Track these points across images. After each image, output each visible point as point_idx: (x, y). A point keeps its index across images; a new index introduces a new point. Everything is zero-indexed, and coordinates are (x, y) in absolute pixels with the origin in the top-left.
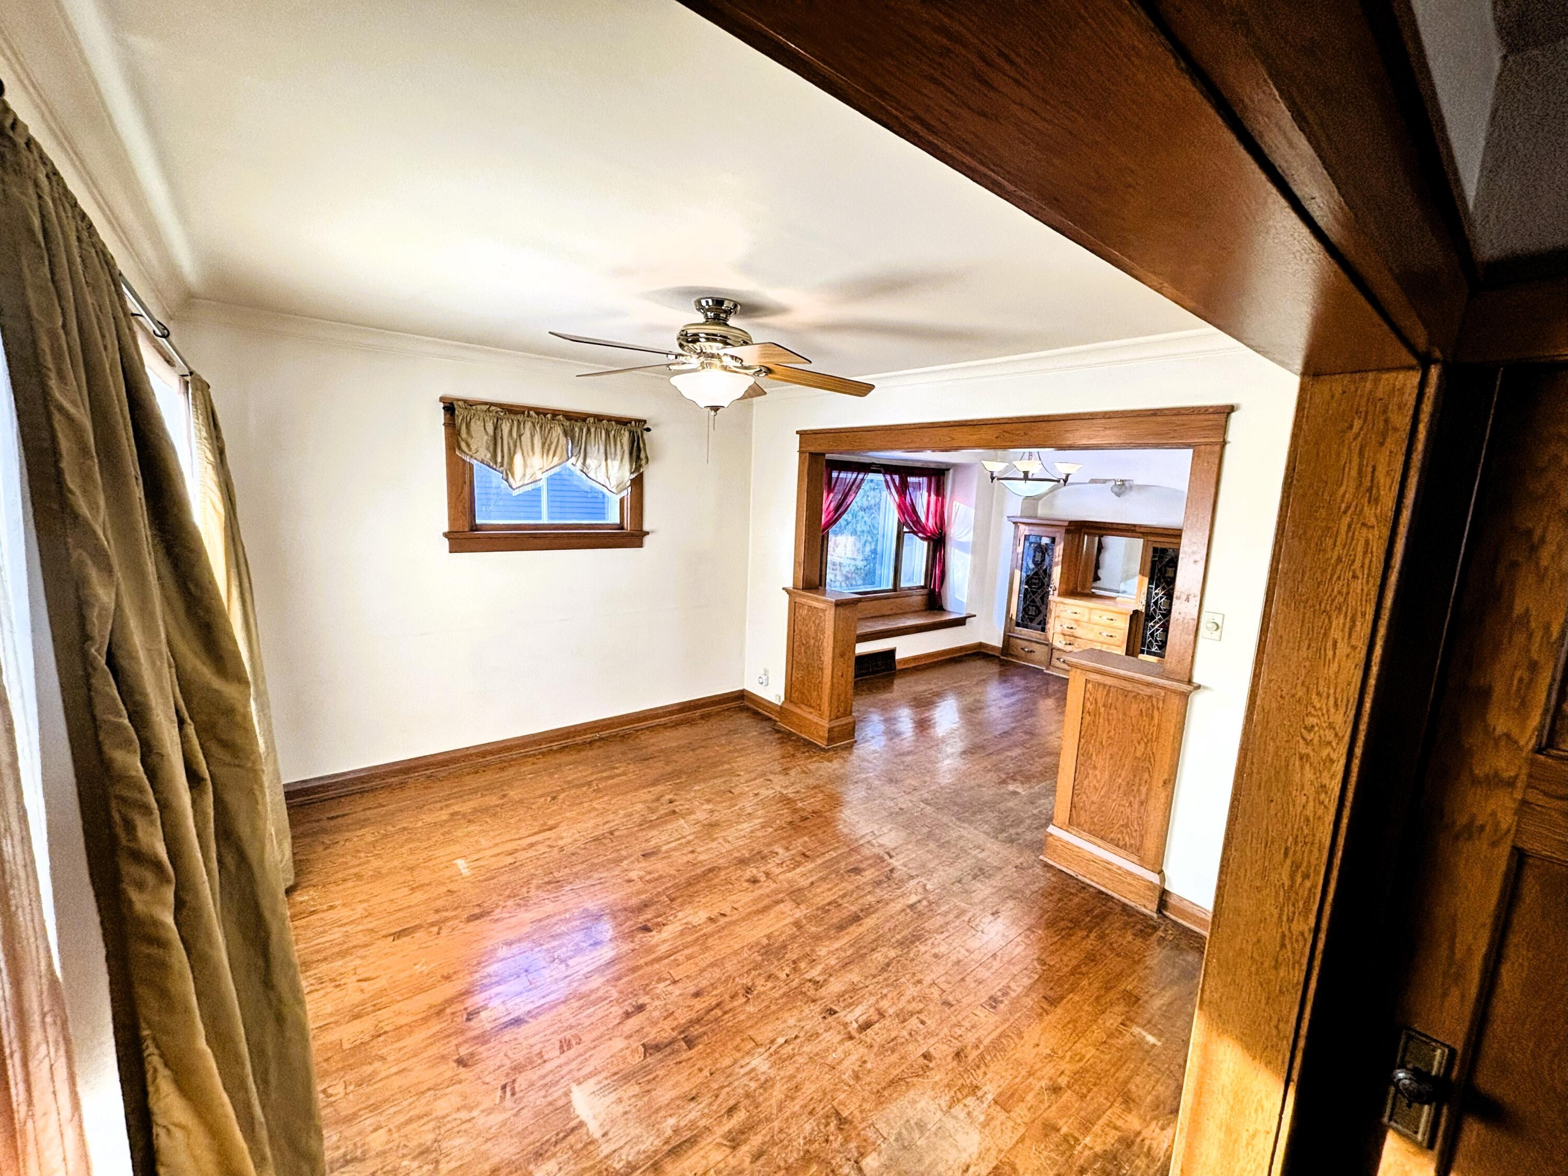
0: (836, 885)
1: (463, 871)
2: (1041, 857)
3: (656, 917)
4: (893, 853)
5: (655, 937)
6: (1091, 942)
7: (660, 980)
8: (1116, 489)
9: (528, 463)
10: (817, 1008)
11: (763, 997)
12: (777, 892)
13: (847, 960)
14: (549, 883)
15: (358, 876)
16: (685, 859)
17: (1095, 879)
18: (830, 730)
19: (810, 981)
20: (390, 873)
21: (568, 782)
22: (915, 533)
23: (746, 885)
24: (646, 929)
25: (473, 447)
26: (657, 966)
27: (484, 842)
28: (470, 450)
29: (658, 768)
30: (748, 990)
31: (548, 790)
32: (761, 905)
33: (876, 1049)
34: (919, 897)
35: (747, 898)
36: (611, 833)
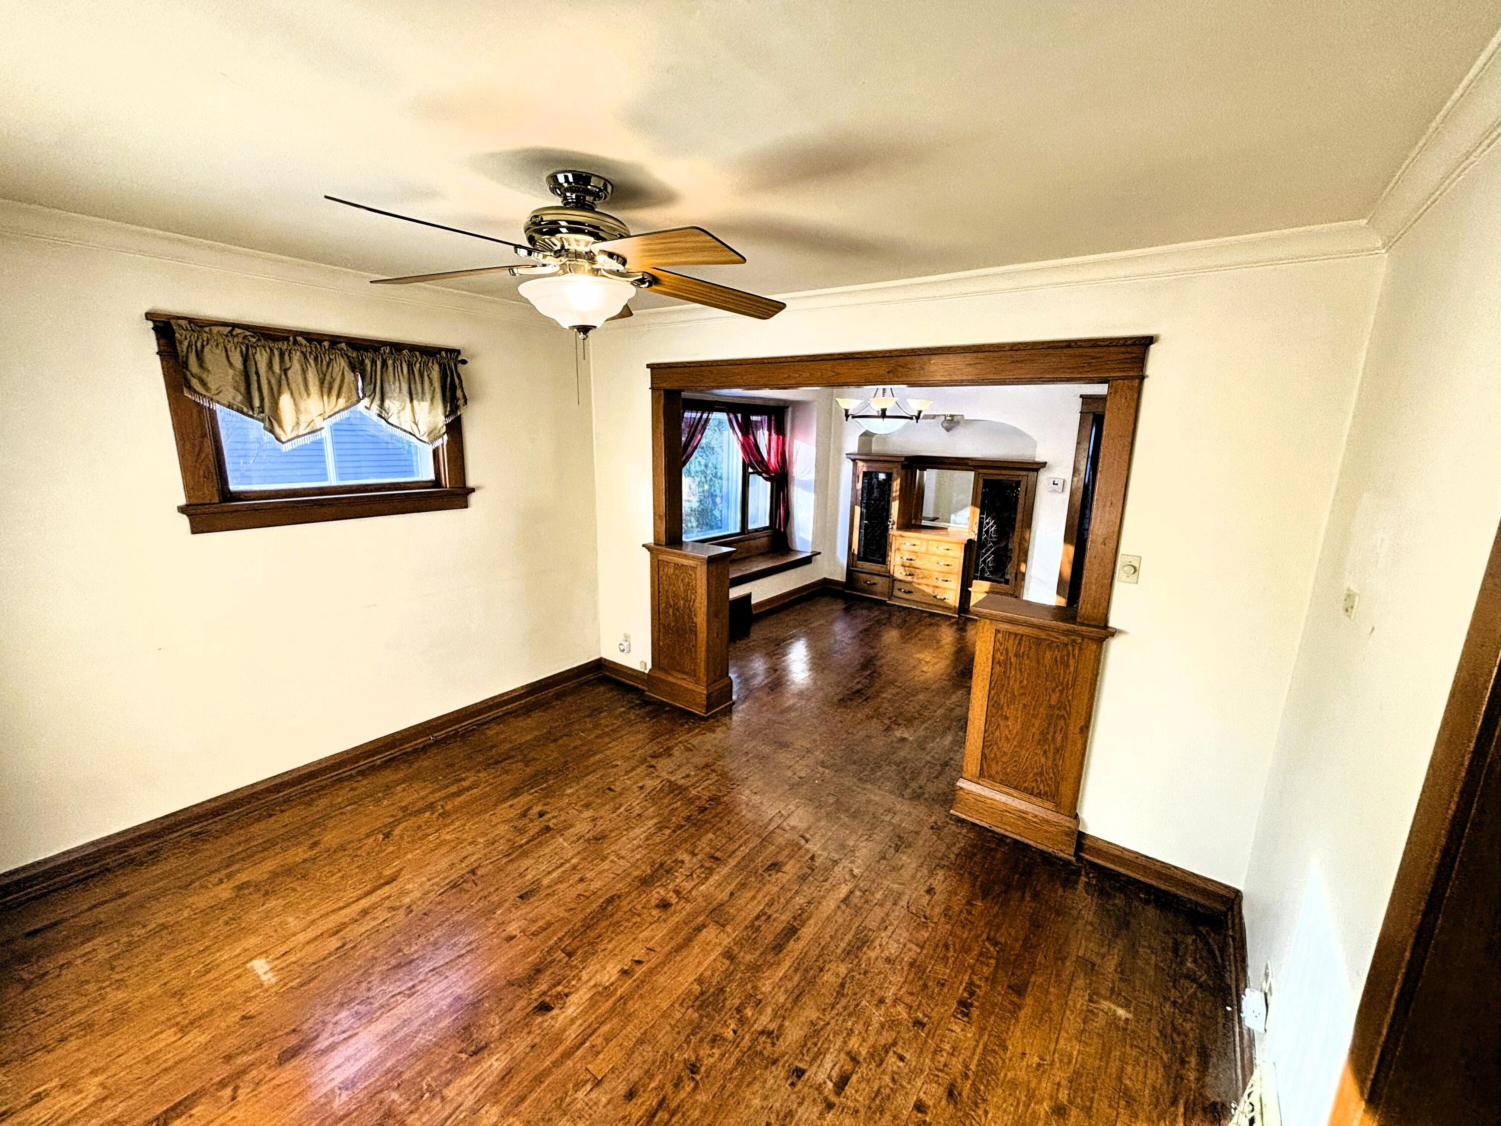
0: (760, 889)
1: (264, 978)
2: (952, 811)
3: (555, 986)
4: (808, 836)
5: (560, 1017)
6: (1028, 905)
7: (577, 1087)
8: (945, 425)
9: (302, 406)
10: (780, 1071)
11: (713, 1073)
12: (695, 914)
13: (797, 992)
14: (399, 966)
15: (88, 1027)
16: (574, 892)
17: (1009, 829)
18: (708, 697)
19: (762, 1032)
20: (143, 1008)
21: (404, 809)
22: (760, 474)
23: (654, 912)
24: (544, 1008)
25: (213, 386)
26: (570, 1063)
27: (292, 922)
28: (208, 389)
29: (517, 772)
30: (693, 1068)
31: (378, 824)
32: (679, 940)
33: (862, 1111)
34: (850, 886)
35: (660, 932)
36: (473, 872)
